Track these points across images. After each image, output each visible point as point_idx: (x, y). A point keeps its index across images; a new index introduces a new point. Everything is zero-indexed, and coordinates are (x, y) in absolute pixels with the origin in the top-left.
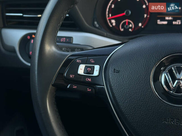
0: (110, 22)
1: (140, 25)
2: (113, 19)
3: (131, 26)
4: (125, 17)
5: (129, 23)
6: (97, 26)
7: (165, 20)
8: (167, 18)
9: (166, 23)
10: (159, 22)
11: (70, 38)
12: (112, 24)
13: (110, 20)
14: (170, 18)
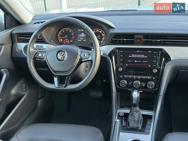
0: (60, 40)
1: (71, 41)
2: (61, 39)
4: (65, 38)
5: (67, 41)
6: (52, 42)
9: (80, 40)
10: (78, 40)
11: (42, 46)
12: (61, 41)
13: (60, 39)
14: (82, 39)
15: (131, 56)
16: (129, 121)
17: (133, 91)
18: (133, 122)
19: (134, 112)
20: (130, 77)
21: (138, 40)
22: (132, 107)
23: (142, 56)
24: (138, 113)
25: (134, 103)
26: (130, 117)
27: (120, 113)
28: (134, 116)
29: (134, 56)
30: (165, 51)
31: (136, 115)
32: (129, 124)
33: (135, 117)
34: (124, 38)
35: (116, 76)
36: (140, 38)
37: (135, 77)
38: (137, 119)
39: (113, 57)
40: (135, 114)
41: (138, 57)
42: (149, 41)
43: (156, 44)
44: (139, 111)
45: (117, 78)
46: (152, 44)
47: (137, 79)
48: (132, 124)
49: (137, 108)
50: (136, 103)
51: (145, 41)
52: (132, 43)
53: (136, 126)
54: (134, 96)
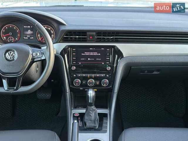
1: (17, 39)
3: (12, 39)
4: (9, 36)
7: (27, 37)
8: (28, 36)
9: (27, 38)
13: (3, 37)
14: (29, 36)
15: (84, 54)
16: (85, 121)
17: (88, 90)
18: (90, 122)
19: (90, 112)
20: (84, 75)
21: (91, 37)
22: (88, 107)
23: (95, 54)
24: (95, 112)
25: (90, 102)
26: (86, 117)
27: (75, 114)
28: (90, 115)
29: (87, 54)
30: (118, 48)
31: (93, 115)
32: (86, 124)
33: (91, 117)
34: (75, 35)
35: (69, 75)
36: (93, 35)
37: (89, 75)
38: (93, 118)
39: (66, 56)
40: (91, 113)
41: (91, 54)
42: (101, 38)
43: (109, 41)
44: (95, 110)
45: (70, 77)
46: (104, 41)
47: (91, 78)
48: (89, 124)
49: (93, 107)
50: (92, 102)
51: (98, 38)
52: (85, 41)
53: (93, 125)
54: (90, 95)
